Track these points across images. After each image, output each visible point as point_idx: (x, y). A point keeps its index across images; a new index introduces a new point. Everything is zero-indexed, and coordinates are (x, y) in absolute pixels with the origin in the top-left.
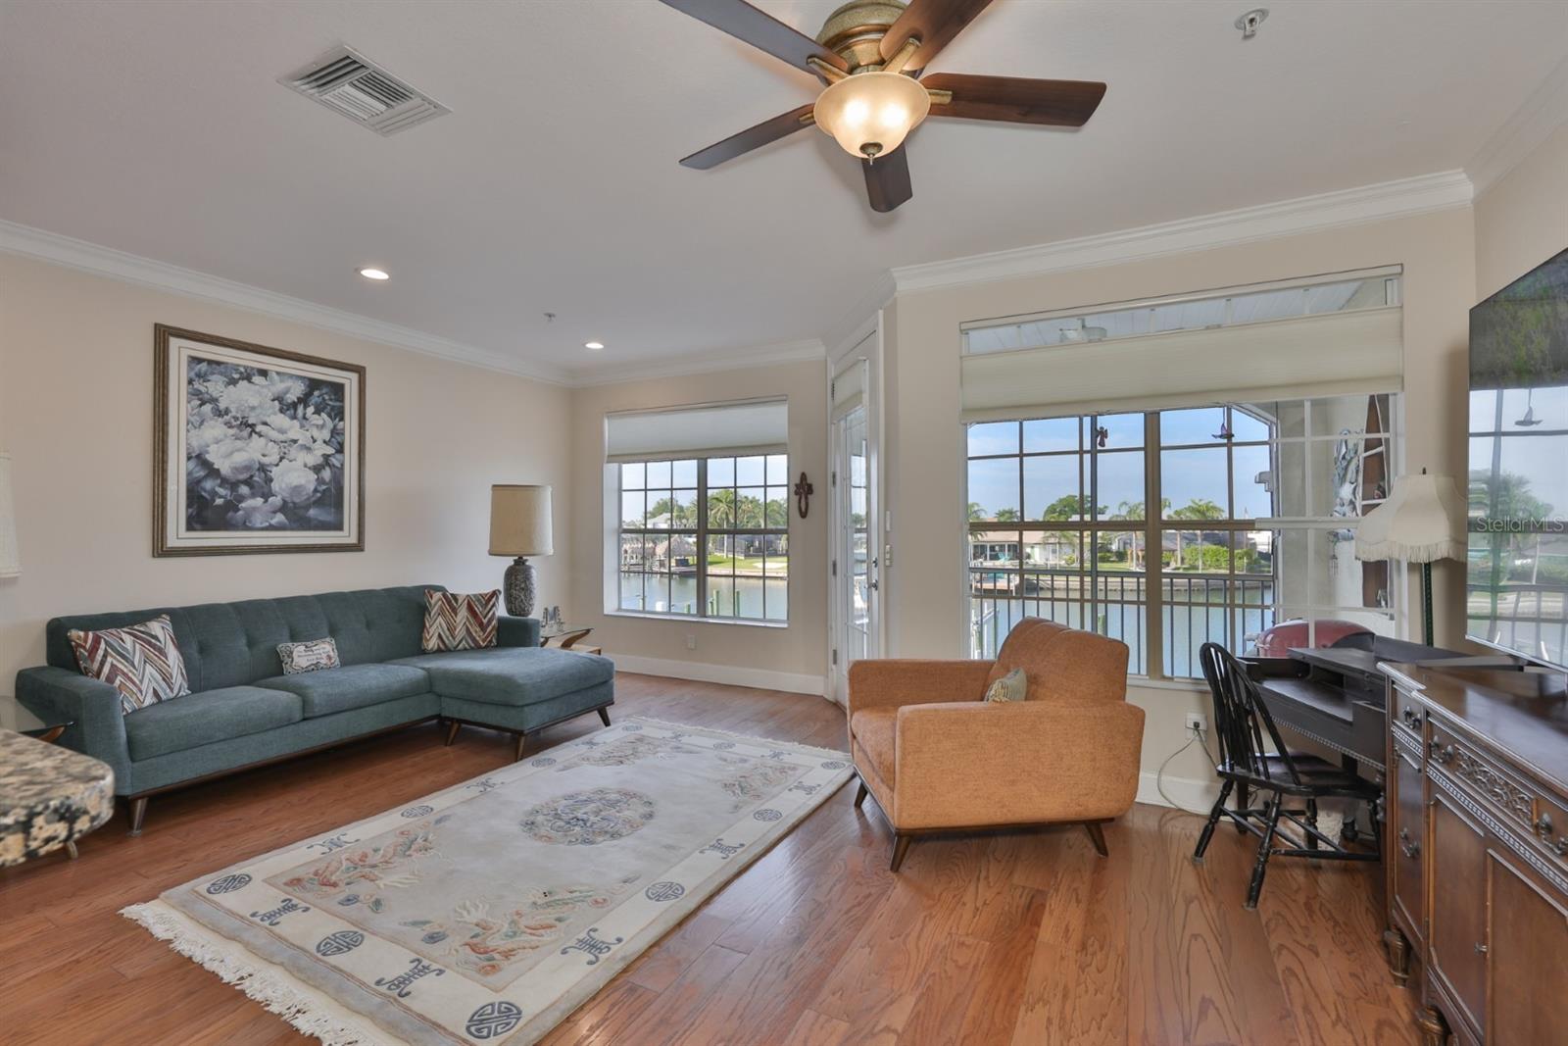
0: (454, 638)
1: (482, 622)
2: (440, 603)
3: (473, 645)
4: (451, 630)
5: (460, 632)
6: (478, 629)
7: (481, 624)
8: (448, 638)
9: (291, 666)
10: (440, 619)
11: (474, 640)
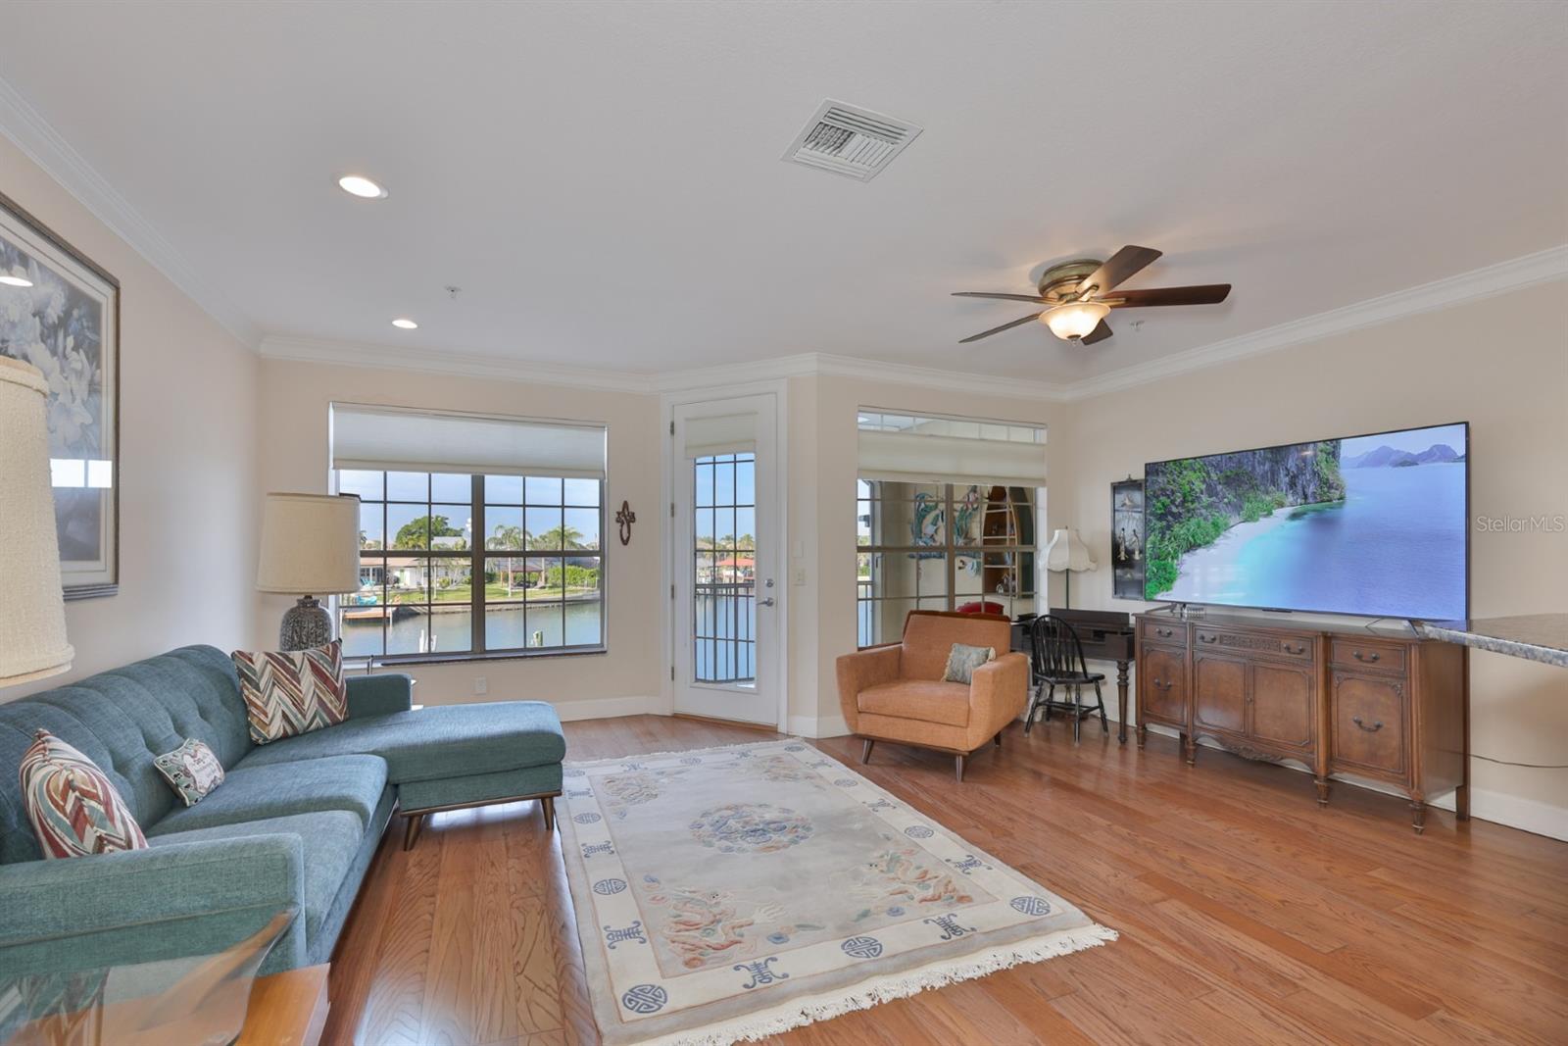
0: (304, 716)
1: (336, 687)
2: (269, 667)
3: (329, 721)
4: (298, 703)
5: (311, 705)
6: (333, 698)
7: (335, 691)
8: (295, 716)
9: (196, 789)
10: (277, 691)
11: (330, 713)
